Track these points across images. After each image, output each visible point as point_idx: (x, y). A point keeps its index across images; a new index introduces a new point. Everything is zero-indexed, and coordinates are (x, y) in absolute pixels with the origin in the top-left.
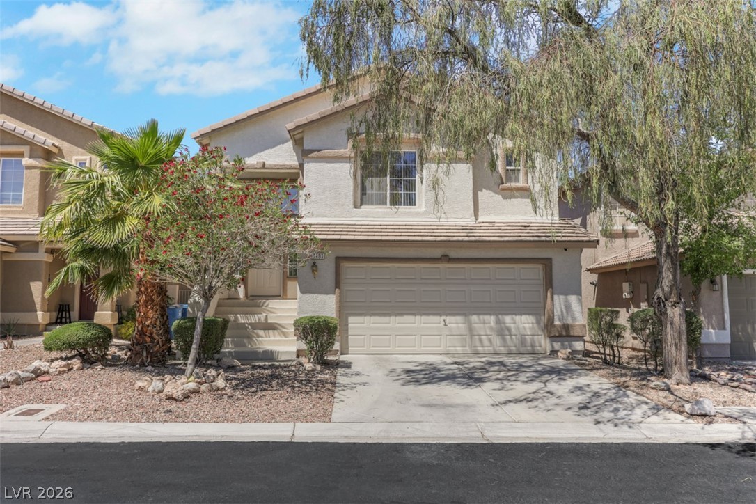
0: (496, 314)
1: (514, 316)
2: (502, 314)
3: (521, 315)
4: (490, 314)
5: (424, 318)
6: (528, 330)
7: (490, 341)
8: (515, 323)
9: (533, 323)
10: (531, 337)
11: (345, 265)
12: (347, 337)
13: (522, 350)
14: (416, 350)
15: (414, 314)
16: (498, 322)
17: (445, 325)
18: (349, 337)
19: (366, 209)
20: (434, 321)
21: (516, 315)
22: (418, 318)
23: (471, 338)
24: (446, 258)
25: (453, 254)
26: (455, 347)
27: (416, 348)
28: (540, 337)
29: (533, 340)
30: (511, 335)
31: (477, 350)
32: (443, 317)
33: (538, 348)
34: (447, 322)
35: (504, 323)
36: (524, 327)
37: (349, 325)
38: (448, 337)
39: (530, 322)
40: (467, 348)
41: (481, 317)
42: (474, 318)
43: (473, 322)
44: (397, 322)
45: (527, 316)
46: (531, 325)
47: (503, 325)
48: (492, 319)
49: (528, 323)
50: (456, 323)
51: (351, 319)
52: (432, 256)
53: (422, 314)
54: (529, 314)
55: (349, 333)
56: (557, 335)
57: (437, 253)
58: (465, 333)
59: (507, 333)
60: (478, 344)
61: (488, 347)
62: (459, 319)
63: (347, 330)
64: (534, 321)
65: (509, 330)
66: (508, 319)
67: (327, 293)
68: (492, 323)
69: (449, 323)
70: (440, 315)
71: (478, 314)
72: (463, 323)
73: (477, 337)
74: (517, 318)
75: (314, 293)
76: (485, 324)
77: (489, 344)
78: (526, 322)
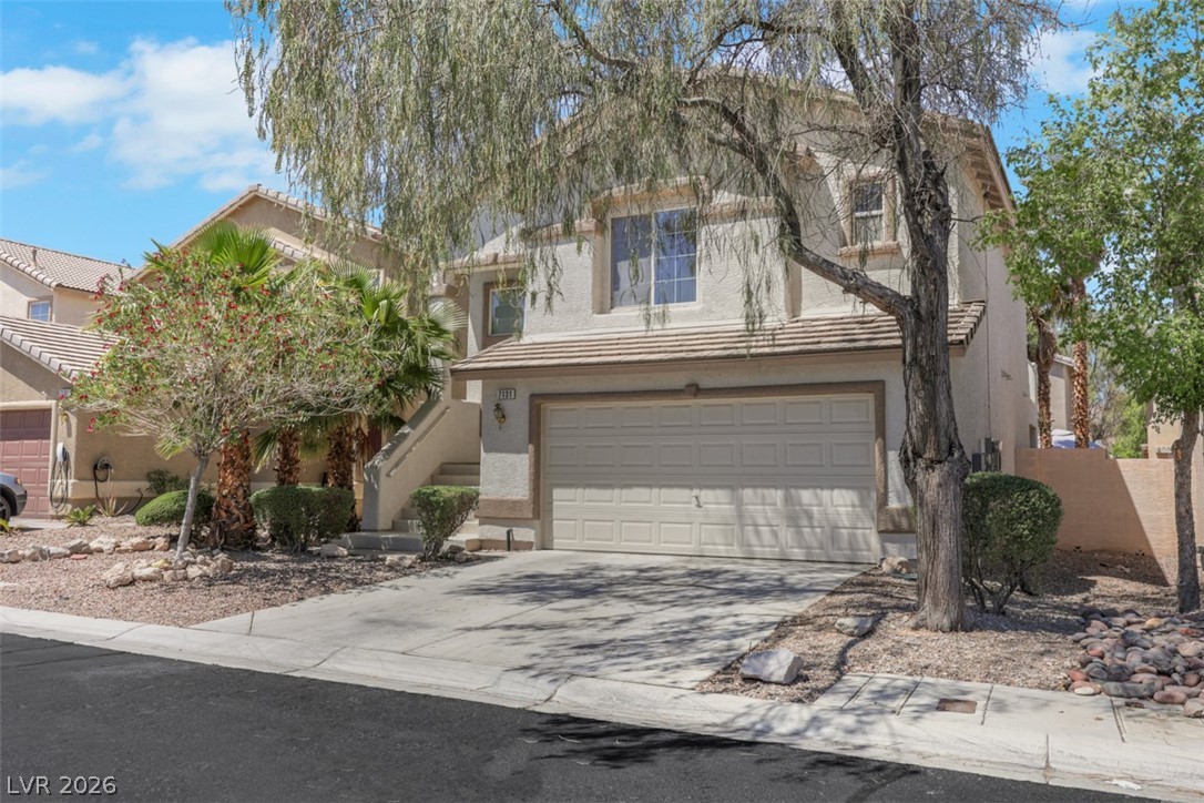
0: (786, 488)
1: (819, 491)
2: (797, 487)
3: (832, 488)
4: (776, 488)
5: (665, 492)
6: (844, 517)
7: (775, 534)
8: (820, 505)
9: (853, 506)
10: (850, 530)
11: (550, 407)
12: (552, 522)
13: (836, 555)
14: (651, 546)
15: (650, 486)
16: (788, 500)
17: (699, 506)
18: (555, 522)
19: (617, 313)
20: (680, 497)
21: (822, 488)
22: (655, 491)
23: (742, 530)
24: (696, 390)
25: (706, 382)
26: (714, 544)
27: (652, 544)
28: (868, 531)
29: (853, 537)
30: (812, 527)
31: (752, 552)
32: (696, 492)
33: (865, 553)
34: (702, 500)
35: (801, 505)
36: (838, 513)
37: (555, 503)
38: (704, 526)
39: (849, 503)
40: (735, 548)
41: (759, 491)
42: (748, 493)
43: (745, 501)
44: (623, 499)
45: (844, 492)
46: (850, 509)
47: (798, 508)
48: (777, 495)
49: (846, 506)
50: (716, 501)
51: (557, 493)
52: (673, 387)
53: (661, 487)
54: (847, 488)
55: (554, 517)
56: (891, 528)
57: (679, 380)
58: (731, 521)
59: (805, 522)
60: (754, 540)
61: (770, 546)
62: (722, 495)
63: (551, 511)
64: (857, 502)
65: (810, 516)
66: (806, 496)
67: (518, 452)
68: (779, 503)
69: (705, 503)
70: (691, 488)
71: (754, 487)
72: (729, 504)
73: (750, 528)
74: (825, 494)
75: (501, 452)
76: (766, 504)
77: (773, 542)
78: (842, 503)
